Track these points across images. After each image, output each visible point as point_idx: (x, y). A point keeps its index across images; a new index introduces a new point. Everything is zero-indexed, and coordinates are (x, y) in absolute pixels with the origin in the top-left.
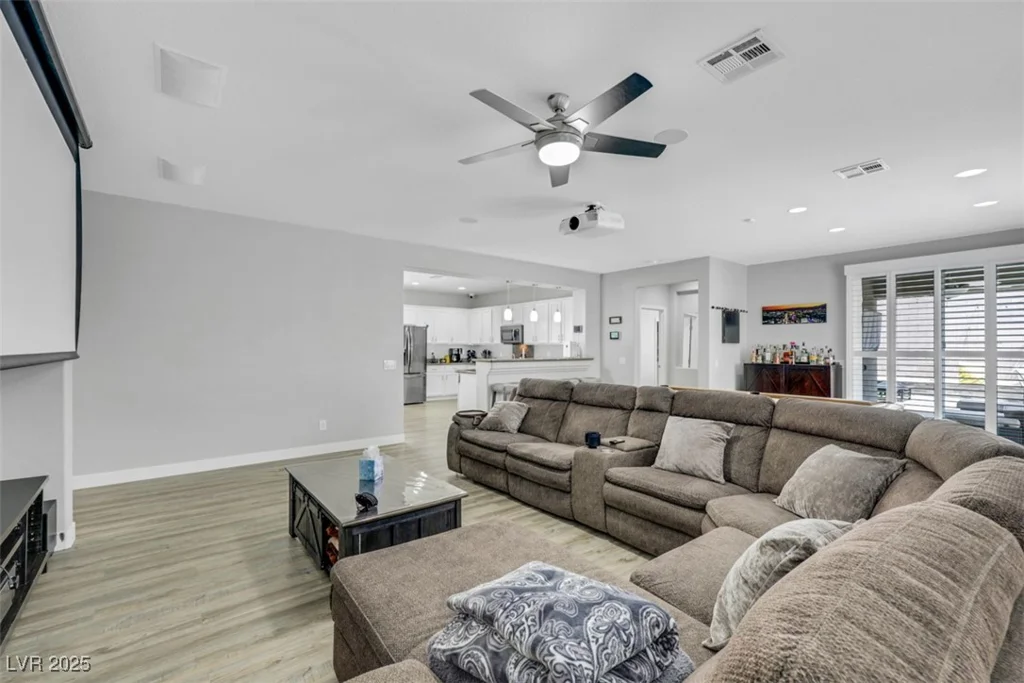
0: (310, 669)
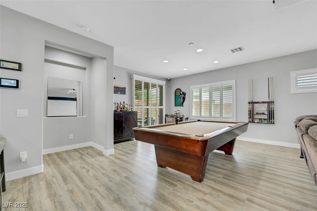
0: (193, 202)
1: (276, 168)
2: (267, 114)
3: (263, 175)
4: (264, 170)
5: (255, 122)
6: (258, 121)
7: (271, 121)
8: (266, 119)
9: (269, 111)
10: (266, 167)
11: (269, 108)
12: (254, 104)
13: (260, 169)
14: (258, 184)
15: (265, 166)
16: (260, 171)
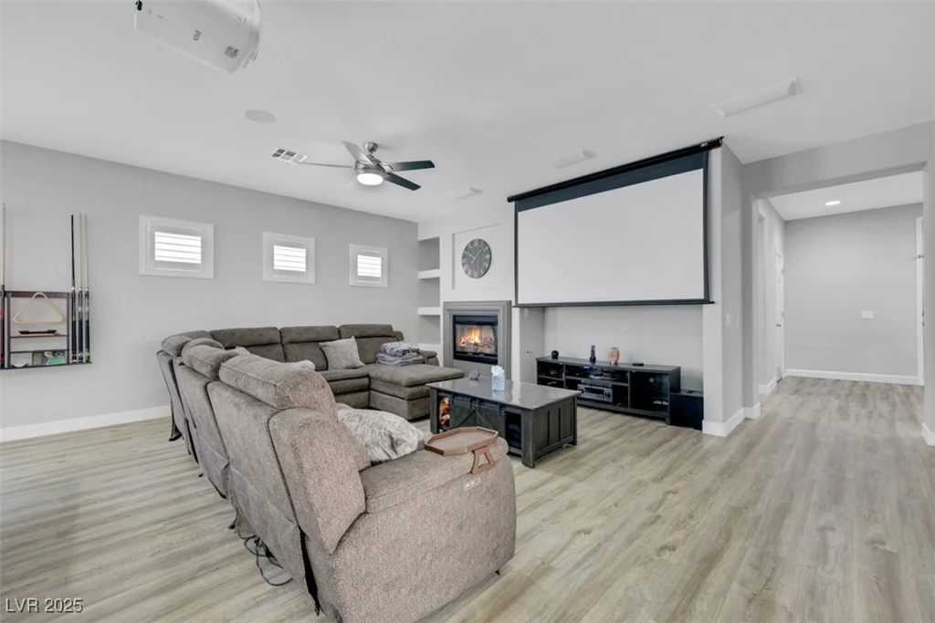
1: (113, 497)
2: (65, 333)
3: (77, 541)
4: (78, 521)
5: (14, 367)
6: (29, 362)
7: (78, 355)
8: (62, 351)
9: (74, 323)
10: (81, 510)
11: (74, 314)
12: (12, 299)
13: (63, 527)
14: (66, 582)
15: (76, 507)
16: (61, 535)
